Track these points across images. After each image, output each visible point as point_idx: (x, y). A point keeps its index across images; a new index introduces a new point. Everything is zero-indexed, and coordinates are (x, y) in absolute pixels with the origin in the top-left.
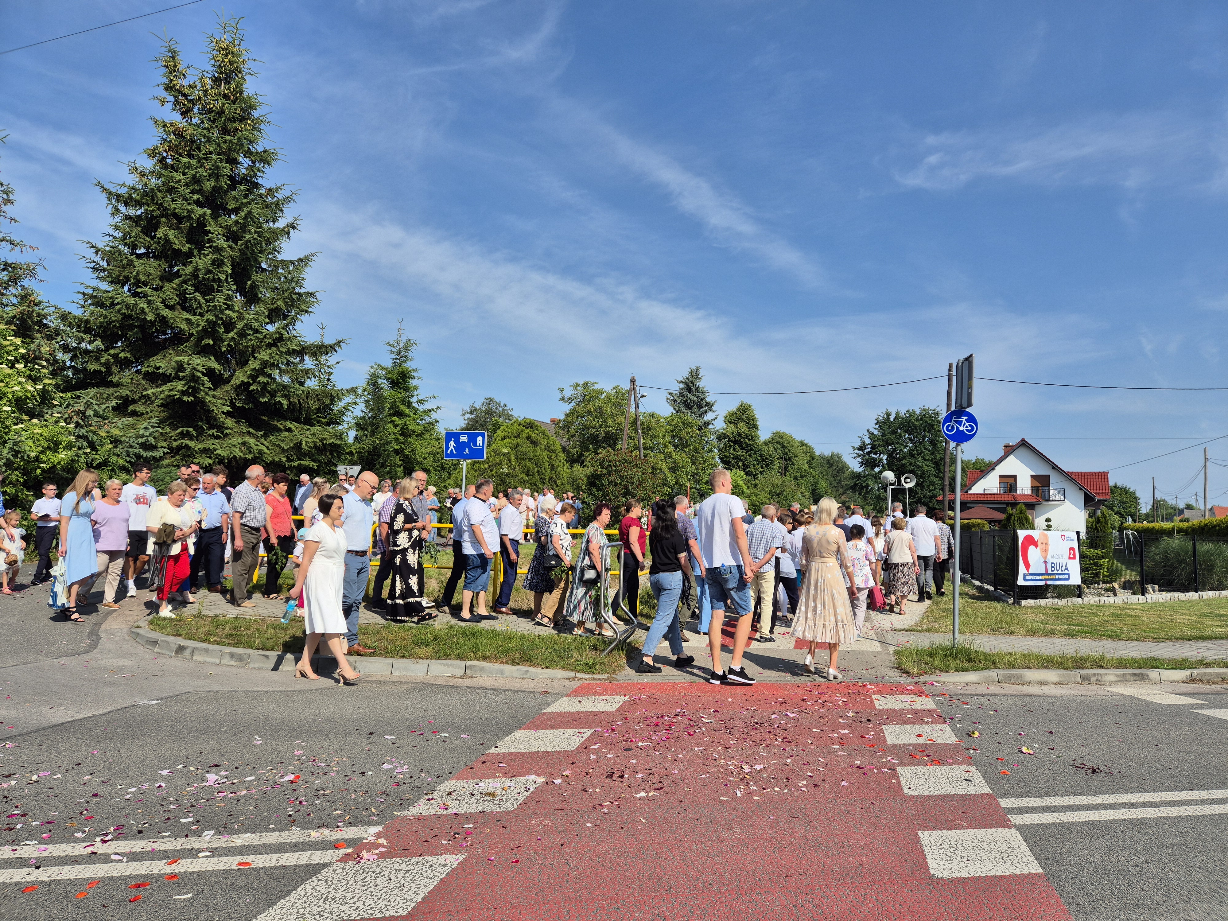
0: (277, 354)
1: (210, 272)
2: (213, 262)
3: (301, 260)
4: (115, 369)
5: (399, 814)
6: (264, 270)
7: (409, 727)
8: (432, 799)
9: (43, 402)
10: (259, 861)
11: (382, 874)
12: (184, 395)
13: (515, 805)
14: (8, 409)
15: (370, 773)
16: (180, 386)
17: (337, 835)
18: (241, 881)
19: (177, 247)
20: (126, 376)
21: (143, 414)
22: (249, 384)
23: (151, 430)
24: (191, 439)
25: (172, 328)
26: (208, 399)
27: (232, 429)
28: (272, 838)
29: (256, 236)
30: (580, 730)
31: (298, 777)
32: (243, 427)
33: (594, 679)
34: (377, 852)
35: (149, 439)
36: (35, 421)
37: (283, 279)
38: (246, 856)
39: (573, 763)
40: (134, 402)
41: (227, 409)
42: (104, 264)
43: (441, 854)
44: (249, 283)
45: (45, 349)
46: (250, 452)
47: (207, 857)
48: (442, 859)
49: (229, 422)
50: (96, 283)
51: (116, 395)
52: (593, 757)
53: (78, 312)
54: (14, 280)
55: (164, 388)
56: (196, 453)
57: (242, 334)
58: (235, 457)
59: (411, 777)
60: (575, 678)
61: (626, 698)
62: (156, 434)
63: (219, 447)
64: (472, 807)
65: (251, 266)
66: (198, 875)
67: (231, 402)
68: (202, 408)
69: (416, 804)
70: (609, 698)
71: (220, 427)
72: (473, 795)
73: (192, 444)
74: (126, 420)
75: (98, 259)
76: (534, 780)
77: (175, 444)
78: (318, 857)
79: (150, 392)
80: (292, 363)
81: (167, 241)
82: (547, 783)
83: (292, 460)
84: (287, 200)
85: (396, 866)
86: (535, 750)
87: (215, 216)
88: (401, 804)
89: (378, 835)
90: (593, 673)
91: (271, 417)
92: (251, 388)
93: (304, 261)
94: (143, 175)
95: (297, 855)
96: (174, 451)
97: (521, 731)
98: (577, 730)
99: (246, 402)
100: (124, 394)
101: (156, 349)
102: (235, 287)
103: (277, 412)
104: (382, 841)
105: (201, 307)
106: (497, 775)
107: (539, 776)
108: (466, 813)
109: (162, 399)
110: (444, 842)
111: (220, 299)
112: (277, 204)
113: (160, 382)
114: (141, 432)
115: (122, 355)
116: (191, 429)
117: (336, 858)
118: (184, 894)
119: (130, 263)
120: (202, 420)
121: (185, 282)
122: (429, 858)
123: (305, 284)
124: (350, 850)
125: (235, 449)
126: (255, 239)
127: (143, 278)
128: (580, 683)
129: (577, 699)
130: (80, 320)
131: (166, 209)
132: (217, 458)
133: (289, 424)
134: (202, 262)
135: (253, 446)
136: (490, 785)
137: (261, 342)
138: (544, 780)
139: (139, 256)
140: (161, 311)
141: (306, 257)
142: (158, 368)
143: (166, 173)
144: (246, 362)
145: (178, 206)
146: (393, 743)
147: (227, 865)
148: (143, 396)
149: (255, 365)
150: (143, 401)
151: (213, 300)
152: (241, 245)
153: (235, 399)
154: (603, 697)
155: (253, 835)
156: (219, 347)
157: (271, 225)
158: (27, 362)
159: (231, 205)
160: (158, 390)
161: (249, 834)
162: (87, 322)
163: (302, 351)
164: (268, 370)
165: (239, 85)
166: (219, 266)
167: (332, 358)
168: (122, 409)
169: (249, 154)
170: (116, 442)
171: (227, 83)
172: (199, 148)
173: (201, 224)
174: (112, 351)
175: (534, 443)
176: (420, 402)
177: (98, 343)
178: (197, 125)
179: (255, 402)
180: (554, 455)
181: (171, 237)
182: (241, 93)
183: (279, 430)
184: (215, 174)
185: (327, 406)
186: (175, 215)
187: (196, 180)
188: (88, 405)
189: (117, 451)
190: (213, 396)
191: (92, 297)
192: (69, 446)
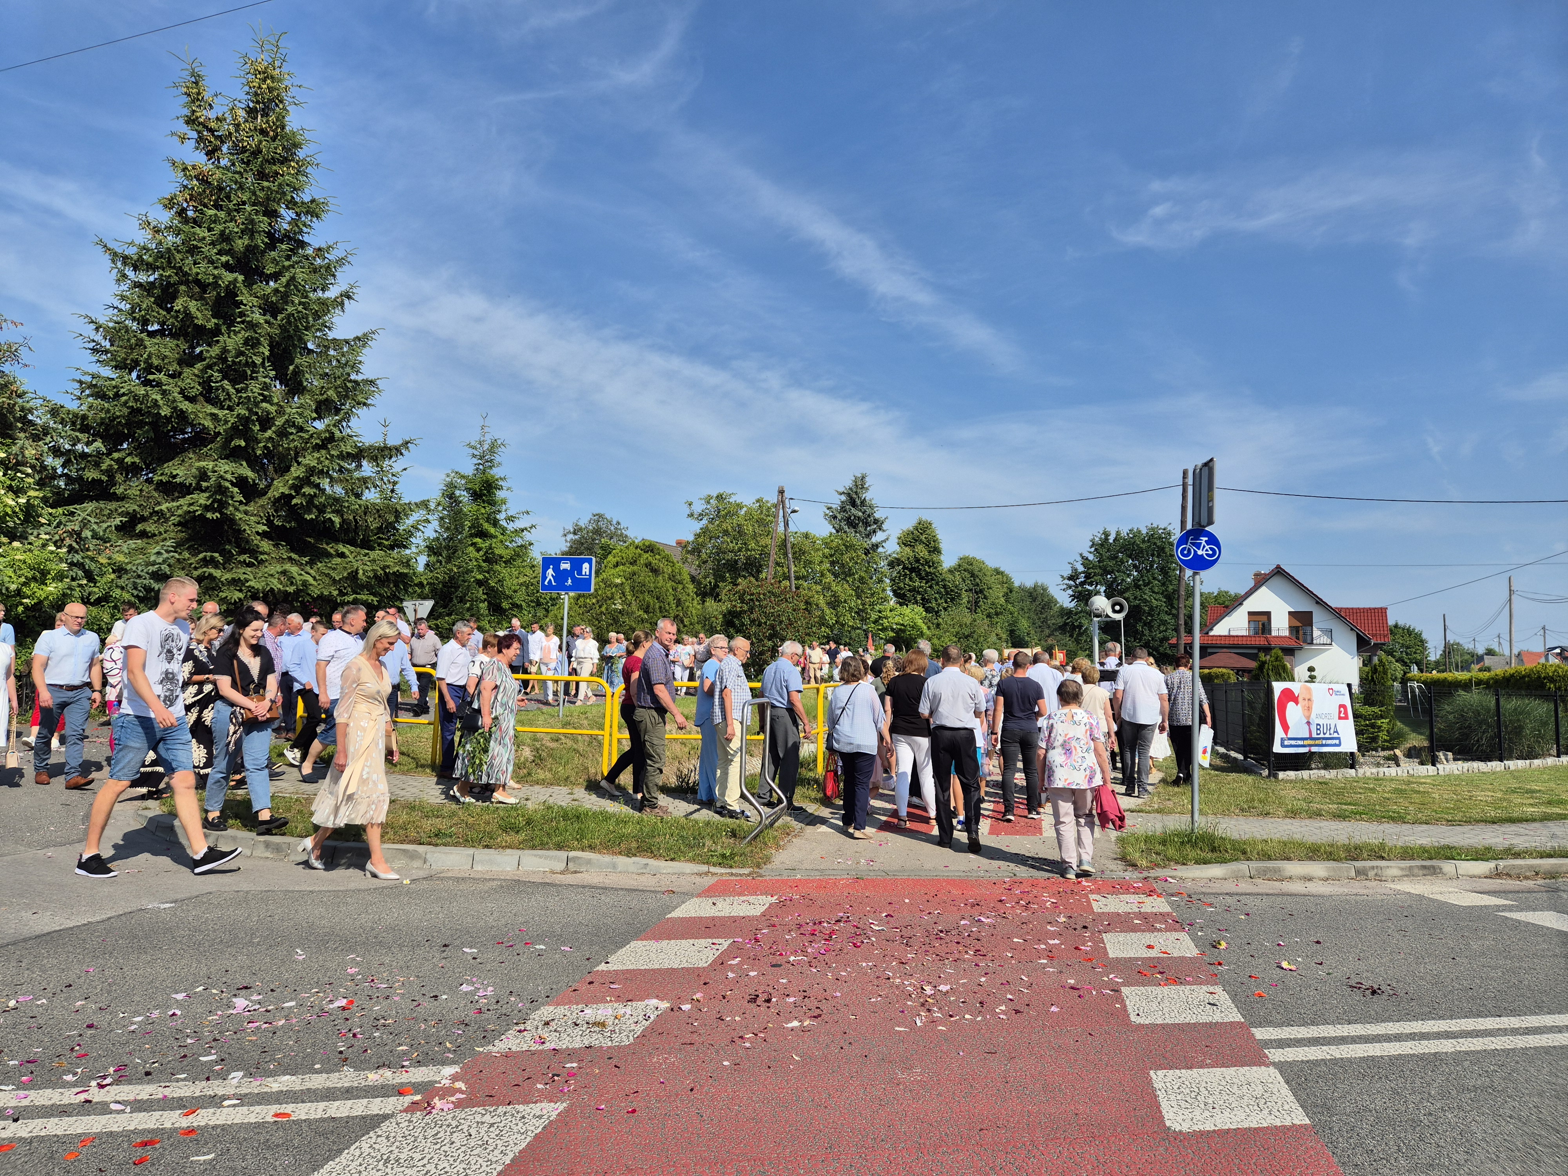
0: (327, 458)
1: (240, 353)
2: (246, 342)
3: (358, 338)
4: (119, 478)
5: (481, 1049)
6: (310, 352)
7: (494, 937)
8: (525, 1030)
9: (26, 521)
10: (301, 1111)
11: (460, 1128)
12: (208, 511)
13: (631, 1038)
15: (444, 997)
16: (202, 499)
17: (402, 1078)
18: (278, 1138)
19: (200, 322)
20: (132, 487)
21: (155, 535)
22: (291, 497)
23: (166, 555)
24: (216, 567)
25: (193, 426)
26: (239, 515)
27: (269, 554)
28: (317, 1081)
29: (300, 308)
30: (715, 941)
31: (351, 1002)
32: (282, 552)
33: (732, 874)
34: (453, 1099)
35: (163, 567)
36: (16, 544)
37: (334, 363)
38: (284, 1106)
39: (705, 984)
40: (143, 519)
41: (262, 528)
42: (105, 343)
43: (536, 1102)
44: (291, 368)
45: (30, 452)
46: (292, 584)
47: (234, 1106)
48: (536, 1108)
49: (266, 545)
50: (94, 368)
51: (120, 510)
52: (731, 975)
53: (72, 405)
55: (182, 501)
56: (223, 584)
57: (283, 433)
58: (272, 590)
59: (498, 1002)
60: (707, 873)
61: (774, 900)
62: (172, 561)
63: (252, 577)
64: (575, 1040)
65: (294, 346)
66: (223, 1130)
67: (268, 520)
68: (230, 527)
69: (503, 1037)
70: (752, 899)
71: (254, 552)
72: (577, 1025)
73: (217, 573)
74: (133, 543)
75: (96, 337)
76: (655, 1006)
78: (377, 1106)
79: (164, 507)
80: (347, 470)
81: (188, 315)
82: (672, 1010)
83: (346, 594)
84: (341, 262)
85: (478, 1118)
86: (657, 967)
87: (249, 283)
88: (484, 1037)
89: (455, 1078)
90: (731, 867)
91: (318, 539)
92: (294, 501)
93: (362, 340)
94: (157, 231)
95: (349, 1103)
97: (639, 942)
98: (711, 941)
99: (287, 519)
100: (131, 510)
101: (170, 451)
102: (274, 373)
103: (327, 532)
104: (460, 1085)
105: (230, 399)
106: (608, 999)
107: (663, 1000)
108: (567, 1048)
109: (179, 516)
110: (539, 1086)
111: (254, 388)
112: (328, 268)
113: (176, 494)
114: (153, 558)
115: (128, 460)
116: (216, 555)
117: (400, 1108)
118: (204, 1154)
119: (140, 343)
120: (230, 542)
121: (210, 367)
122: (520, 1107)
123: (363, 368)
124: (418, 1098)
125: (273, 580)
126: (299, 312)
127: (155, 362)
128: (715, 879)
129: (711, 901)
130: (76, 416)
131: (186, 274)
132: (250, 591)
133: (342, 548)
134: (232, 341)
135: (295, 575)
136: (599, 1012)
137: (307, 443)
138: (668, 1005)
139: (151, 334)
140: (179, 404)
141: (365, 335)
142: (174, 477)
143: (186, 228)
144: (287, 469)
145: (202, 270)
146: (474, 958)
147: (260, 1117)
148: (155, 512)
149: (298, 473)
150: (156, 519)
151: (245, 389)
152: (282, 320)
153: (274, 516)
154: (744, 898)
155: (294, 1078)
156: (253, 449)
157: (320, 294)
158: (6, 468)
159: (270, 269)
160: (175, 504)
161: (288, 1077)
162: (84, 417)
163: (359, 455)
164: (315, 479)
165: (281, 118)
166: (253, 347)
167: (396, 464)
168: (128, 529)
169: (291, 204)
170: (120, 570)
171: (265, 115)
172: (228, 198)
173: (231, 293)
174: (116, 455)
175: (655, 571)
176: (510, 519)
177: (98, 444)
178: (227, 169)
179: (300, 520)
180: (680, 586)
181: (193, 310)
182: (283, 128)
183: (329, 555)
184: (250, 230)
185: (391, 526)
186: (197, 282)
187: (225, 237)
188: (85, 524)
189: (121, 582)
190: (246, 513)
191: (91, 386)
192: (60, 577)
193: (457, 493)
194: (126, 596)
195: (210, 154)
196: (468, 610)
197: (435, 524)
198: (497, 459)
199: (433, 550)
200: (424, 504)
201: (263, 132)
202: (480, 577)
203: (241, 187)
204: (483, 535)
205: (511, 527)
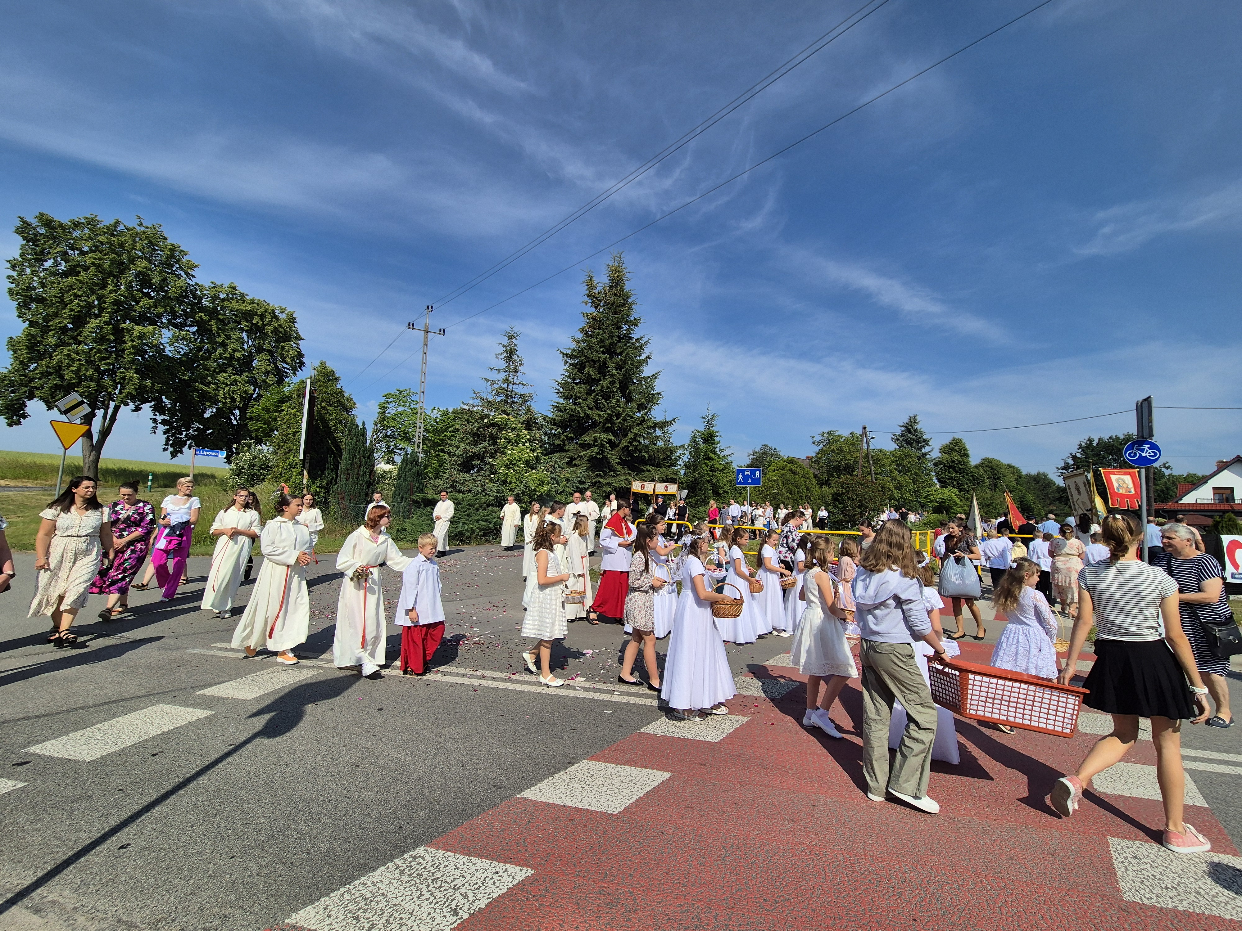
0: (642, 429)
2: (610, 382)
3: (653, 375)
4: (567, 443)
6: (635, 383)
9: (537, 462)
10: (642, 701)
12: (598, 455)
13: (781, 696)
14: (522, 466)
16: (596, 449)
18: (634, 709)
19: (593, 377)
20: (570, 446)
21: (579, 465)
22: (629, 447)
23: (583, 473)
25: (592, 420)
26: (609, 456)
29: (631, 365)
35: (582, 478)
36: (534, 471)
37: (644, 387)
40: (575, 459)
41: (618, 461)
42: (561, 390)
43: (737, 715)
44: (627, 391)
45: (537, 435)
47: (618, 695)
49: (619, 468)
50: (558, 400)
51: (567, 456)
53: (550, 415)
54: (524, 402)
55: (588, 451)
57: (625, 420)
62: (585, 476)
64: (755, 693)
65: (629, 382)
66: (615, 703)
67: (620, 457)
68: (606, 461)
71: (615, 471)
72: (756, 686)
73: (601, 480)
74: (572, 469)
75: (559, 388)
76: (793, 684)
77: (594, 481)
79: (582, 454)
80: (650, 433)
81: (590, 375)
84: (646, 343)
87: (611, 358)
91: (639, 464)
93: (655, 376)
94: (578, 342)
96: (594, 484)
99: (627, 456)
100: (571, 456)
101: (584, 431)
102: (621, 394)
103: (644, 462)
105: (605, 407)
108: (751, 696)
109: (588, 457)
111: (614, 402)
112: (641, 346)
113: (586, 448)
114: (579, 475)
115: (570, 435)
118: (609, 710)
119: (573, 388)
120: (606, 467)
121: (597, 394)
123: (656, 388)
126: (630, 367)
127: (578, 395)
130: (552, 419)
131: (588, 358)
133: (649, 468)
134: (605, 383)
137: (634, 423)
139: (577, 384)
140: (587, 411)
141: (656, 373)
142: (585, 441)
143: (588, 339)
144: (627, 435)
145: (593, 355)
147: (628, 701)
148: (579, 456)
149: (631, 436)
150: (579, 459)
151: (610, 403)
152: (624, 372)
153: (622, 455)
156: (614, 427)
157: (638, 358)
158: (530, 442)
159: (619, 351)
160: (586, 452)
162: (555, 420)
163: (655, 426)
164: (638, 438)
165: (622, 287)
166: (613, 384)
167: (670, 429)
168: (569, 464)
169: (627, 322)
170: (568, 480)
171: (616, 287)
172: (603, 324)
173: (605, 363)
174: (565, 434)
175: (795, 473)
176: (721, 451)
177: (559, 430)
178: (602, 312)
179: (632, 456)
180: (808, 480)
181: (591, 372)
182: (623, 291)
183: (644, 471)
184: (611, 336)
185: (669, 456)
186: (592, 360)
187: (602, 341)
188: (556, 462)
189: (568, 485)
190: (611, 454)
191: (556, 407)
192: (548, 483)
193: (697, 440)
194: (570, 491)
195: (596, 308)
196: (704, 494)
197: (688, 455)
198: (715, 423)
199: (686, 467)
200: (683, 446)
201: (616, 295)
202: (709, 479)
203: (608, 319)
204: (709, 459)
205: (722, 454)
